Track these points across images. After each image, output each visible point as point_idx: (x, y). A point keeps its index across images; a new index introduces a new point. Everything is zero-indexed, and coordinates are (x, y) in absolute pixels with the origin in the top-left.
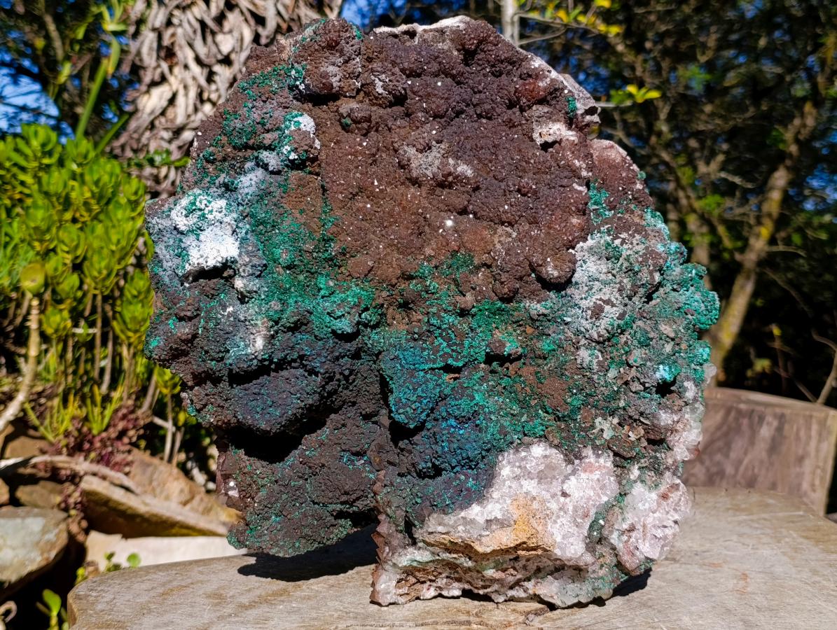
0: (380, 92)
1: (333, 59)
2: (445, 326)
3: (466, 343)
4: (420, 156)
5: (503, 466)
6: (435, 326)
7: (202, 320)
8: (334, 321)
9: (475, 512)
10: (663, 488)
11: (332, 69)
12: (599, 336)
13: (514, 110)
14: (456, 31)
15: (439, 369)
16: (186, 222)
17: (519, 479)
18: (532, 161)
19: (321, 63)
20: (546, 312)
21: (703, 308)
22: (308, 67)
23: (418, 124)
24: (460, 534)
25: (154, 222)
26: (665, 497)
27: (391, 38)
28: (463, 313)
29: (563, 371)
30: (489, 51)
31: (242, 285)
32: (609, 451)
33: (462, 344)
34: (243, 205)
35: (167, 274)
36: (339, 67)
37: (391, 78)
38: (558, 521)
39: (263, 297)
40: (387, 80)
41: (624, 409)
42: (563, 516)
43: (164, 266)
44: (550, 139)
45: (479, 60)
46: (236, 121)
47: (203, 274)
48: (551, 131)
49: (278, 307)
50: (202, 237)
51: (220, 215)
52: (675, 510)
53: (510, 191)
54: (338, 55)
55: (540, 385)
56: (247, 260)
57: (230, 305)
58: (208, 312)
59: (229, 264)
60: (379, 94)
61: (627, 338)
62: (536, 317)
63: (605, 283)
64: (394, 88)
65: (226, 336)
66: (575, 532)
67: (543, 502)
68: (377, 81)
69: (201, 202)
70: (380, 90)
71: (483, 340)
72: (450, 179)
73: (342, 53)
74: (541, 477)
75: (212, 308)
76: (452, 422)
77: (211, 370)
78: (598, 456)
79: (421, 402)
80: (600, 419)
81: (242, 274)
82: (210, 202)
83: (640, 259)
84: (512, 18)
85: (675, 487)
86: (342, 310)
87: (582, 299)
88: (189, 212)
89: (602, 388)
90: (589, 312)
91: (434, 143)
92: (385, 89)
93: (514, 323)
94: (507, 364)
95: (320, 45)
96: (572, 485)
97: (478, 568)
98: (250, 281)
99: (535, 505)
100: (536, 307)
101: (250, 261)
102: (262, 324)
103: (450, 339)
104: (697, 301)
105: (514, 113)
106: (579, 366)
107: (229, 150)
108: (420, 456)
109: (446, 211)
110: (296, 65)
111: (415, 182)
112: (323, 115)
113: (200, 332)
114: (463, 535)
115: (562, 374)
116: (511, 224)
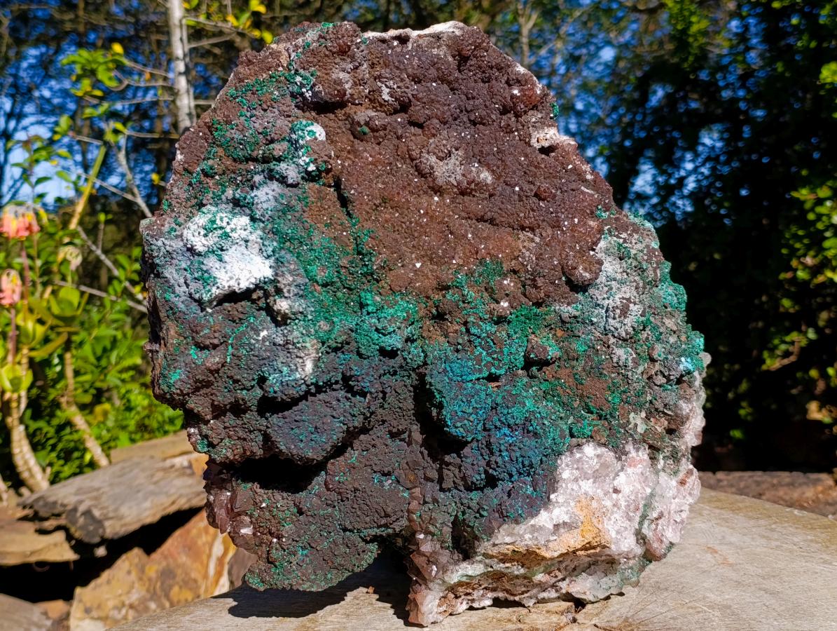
0: (386, 99)
1: (344, 65)
2: (484, 335)
3: (506, 350)
4: (441, 163)
5: (562, 469)
6: (476, 335)
7: (230, 347)
8: (383, 338)
9: (544, 519)
10: (681, 475)
11: (342, 75)
12: (627, 334)
13: (509, 115)
14: (454, 38)
15: (483, 378)
16: (205, 243)
17: (577, 481)
18: (543, 166)
19: (331, 69)
20: (577, 314)
21: (676, 301)
22: (318, 74)
23: (434, 131)
24: (526, 542)
25: (160, 243)
26: (683, 483)
27: (380, 43)
28: (500, 320)
29: (601, 370)
30: (481, 57)
31: (288, 307)
32: (644, 444)
33: (502, 352)
34: (263, 222)
35: (181, 299)
36: (349, 73)
37: (400, 84)
38: (612, 517)
39: (310, 317)
40: (395, 87)
41: (651, 402)
42: (616, 512)
43: (177, 291)
44: (546, 144)
45: (471, 66)
46: (233, 131)
47: (232, 297)
48: (548, 136)
49: (327, 328)
50: (226, 258)
51: (246, 233)
52: (690, 494)
53: (526, 196)
54: (349, 60)
55: (580, 387)
56: (291, 279)
57: (264, 328)
58: (238, 338)
59: (261, 285)
60: (385, 101)
61: (648, 334)
62: (568, 320)
63: (622, 282)
64: (403, 94)
65: (262, 362)
66: (628, 526)
67: (599, 501)
68: (384, 88)
69: (221, 219)
70: (386, 97)
71: (520, 346)
72: (473, 186)
73: (353, 58)
74: (597, 477)
75: (244, 333)
76: (506, 430)
77: (243, 400)
78: (637, 450)
79: (477, 414)
80: (632, 415)
81: (286, 295)
82: (231, 219)
83: (646, 258)
84: (180, 21)
85: (690, 473)
86: (394, 325)
87: (604, 299)
88: (208, 231)
89: (635, 385)
90: (618, 311)
91: (453, 150)
92: (392, 96)
93: (546, 326)
94: (544, 368)
95: (331, 51)
96: (621, 480)
97: (529, 575)
98: (294, 301)
99: (594, 504)
100: (567, 310)
101: (294, 281)
102: (312, 346)
103: (490, 347)
104: (671, 295)
105: (510, 119)
106: (616, 365)
107: (228, 163)
108: (473, 469)
109: (466, 218)
110: (301, 71)
111: (438, 190)
112: (332, 124)
113: (228, 360)
114: (530, 543)
115: (601, 374)
116: (532, 229)
